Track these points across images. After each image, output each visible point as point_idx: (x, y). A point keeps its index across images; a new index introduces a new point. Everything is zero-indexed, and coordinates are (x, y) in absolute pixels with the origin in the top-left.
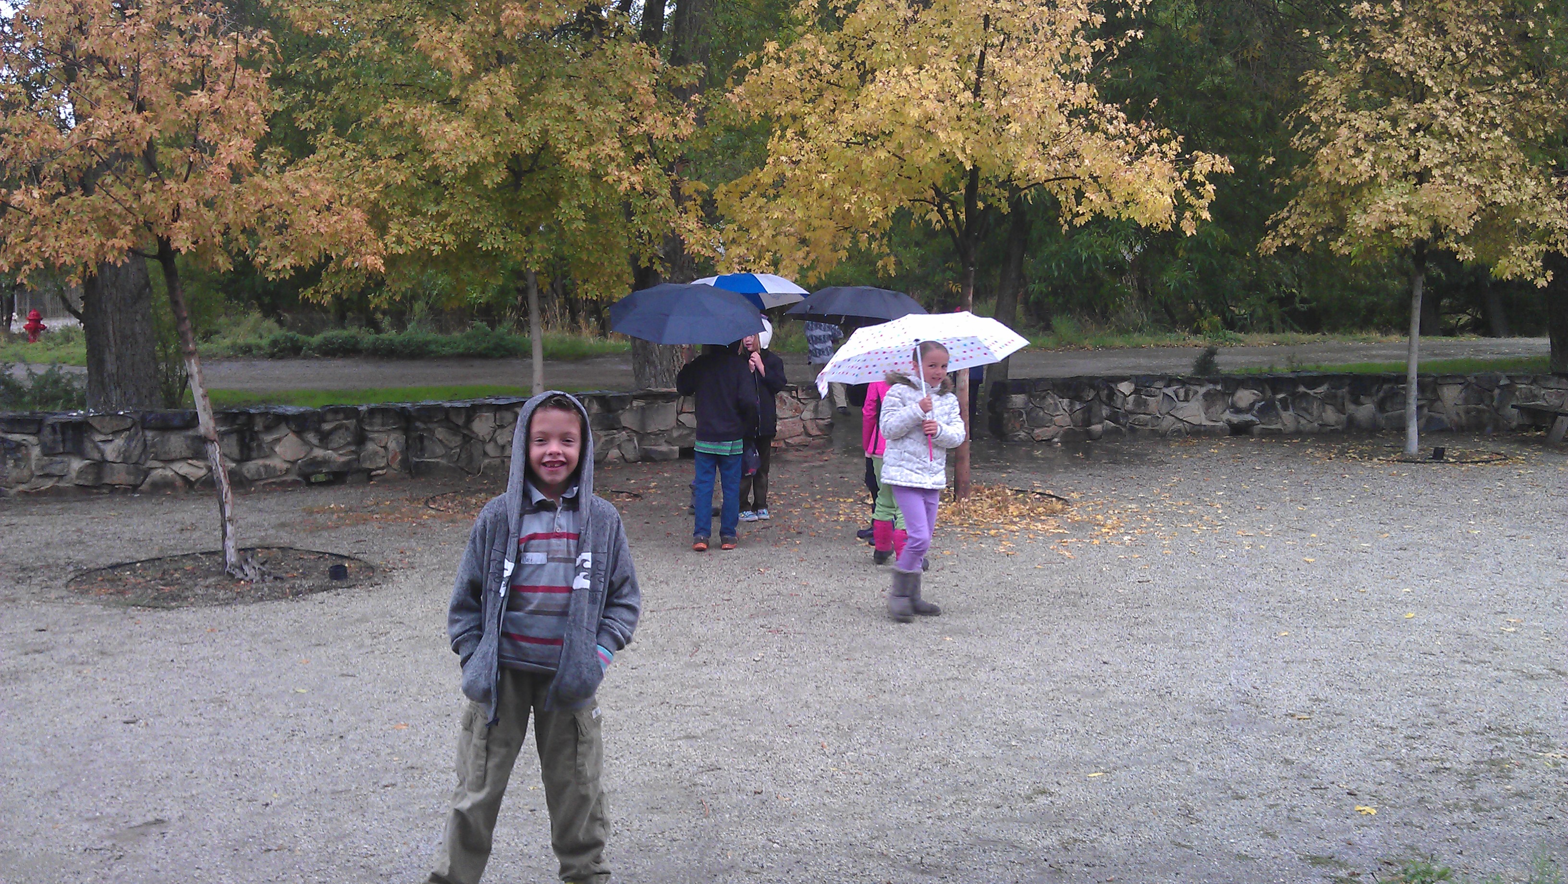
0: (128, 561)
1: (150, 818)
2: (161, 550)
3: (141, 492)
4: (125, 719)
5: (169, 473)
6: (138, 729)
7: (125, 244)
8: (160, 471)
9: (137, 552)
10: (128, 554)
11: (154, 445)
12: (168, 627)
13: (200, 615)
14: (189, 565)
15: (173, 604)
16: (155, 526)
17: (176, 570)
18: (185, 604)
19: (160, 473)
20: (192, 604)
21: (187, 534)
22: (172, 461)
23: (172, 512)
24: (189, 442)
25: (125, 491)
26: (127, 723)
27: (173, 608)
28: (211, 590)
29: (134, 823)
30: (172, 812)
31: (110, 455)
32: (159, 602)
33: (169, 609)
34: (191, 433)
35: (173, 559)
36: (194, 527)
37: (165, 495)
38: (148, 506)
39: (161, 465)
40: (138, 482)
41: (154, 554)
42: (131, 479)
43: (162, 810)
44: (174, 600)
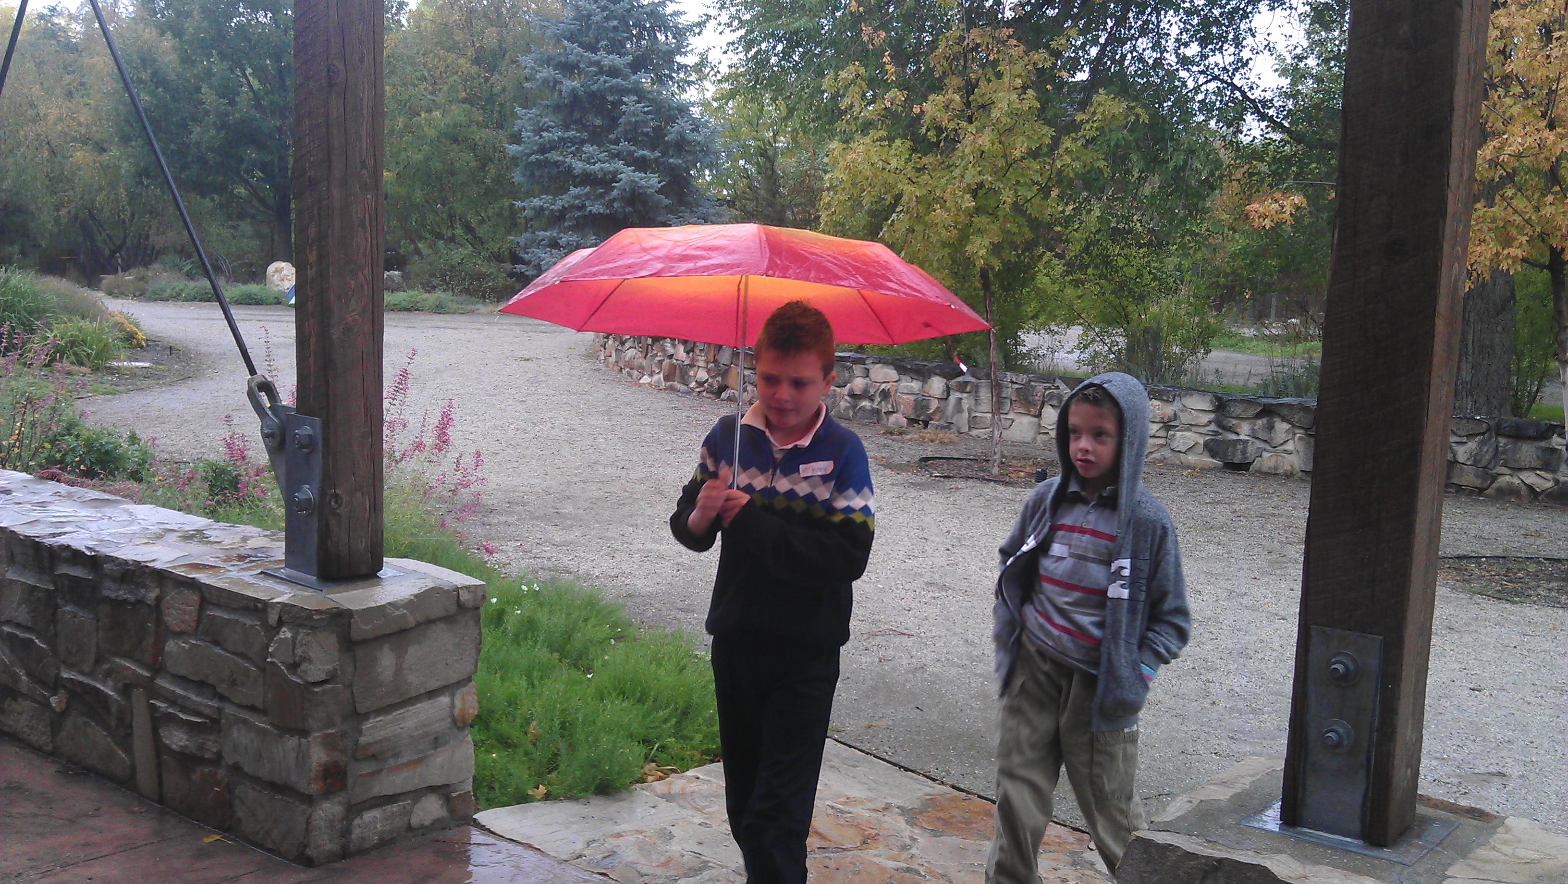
0: (1473, 554)
1: (1492, 769)
2: (1505, 550)
3: (1487, 496)
4: (1471, 686)
5: (1516, 481)
6: (1482, 696)
7: (1519, 253)
8: (1507, 478)
9: (1482, 548)
10: (1473, 549)
11: (1505, 452)
12: (1512, 618)
13: (1542, 613)
14: (1532, 568)
15: (1517, 599)
16: (1501, 528)
17: (1519, 570)
18: (1527, 600)
19: (1507, 479)
20: (1535, 602)
21: (1532, 540)
22: (1520, 469)
23: (1516, 517)
24: (1540, 453)
25: (1471, 493)
26: (1473, 690)
27: (1516, 603)
28: (1553, 594)
29: (1477, 771)
30: (1514, 770)
31: (1461, 458)
32: (1503, 596)
33: (1513, 603)
34: (1543, 444)
35: (1516, 560)
36: (1538, 534)
37: (1509, 502)
38: (1493, 509)
39: (1509, 472)
40: (1485, 485)
41: (1499, 552)
42: (1478, 483)
43: (1504, 767)
44: (1516, 595)
